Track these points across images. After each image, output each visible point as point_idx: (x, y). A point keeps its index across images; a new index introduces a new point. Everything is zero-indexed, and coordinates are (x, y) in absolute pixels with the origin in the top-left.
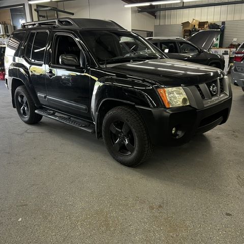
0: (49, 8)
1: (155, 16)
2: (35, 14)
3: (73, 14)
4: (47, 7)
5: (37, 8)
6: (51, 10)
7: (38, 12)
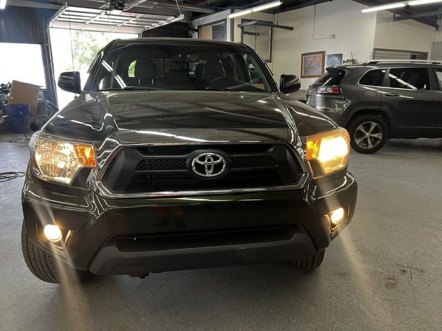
0: (254, 22)
1: (437, 27)
2: (238, 31)
3: (291, 29)
4: (251, 21)
5: (242, 23)
6: (256, 24)
7: (242, 28)
